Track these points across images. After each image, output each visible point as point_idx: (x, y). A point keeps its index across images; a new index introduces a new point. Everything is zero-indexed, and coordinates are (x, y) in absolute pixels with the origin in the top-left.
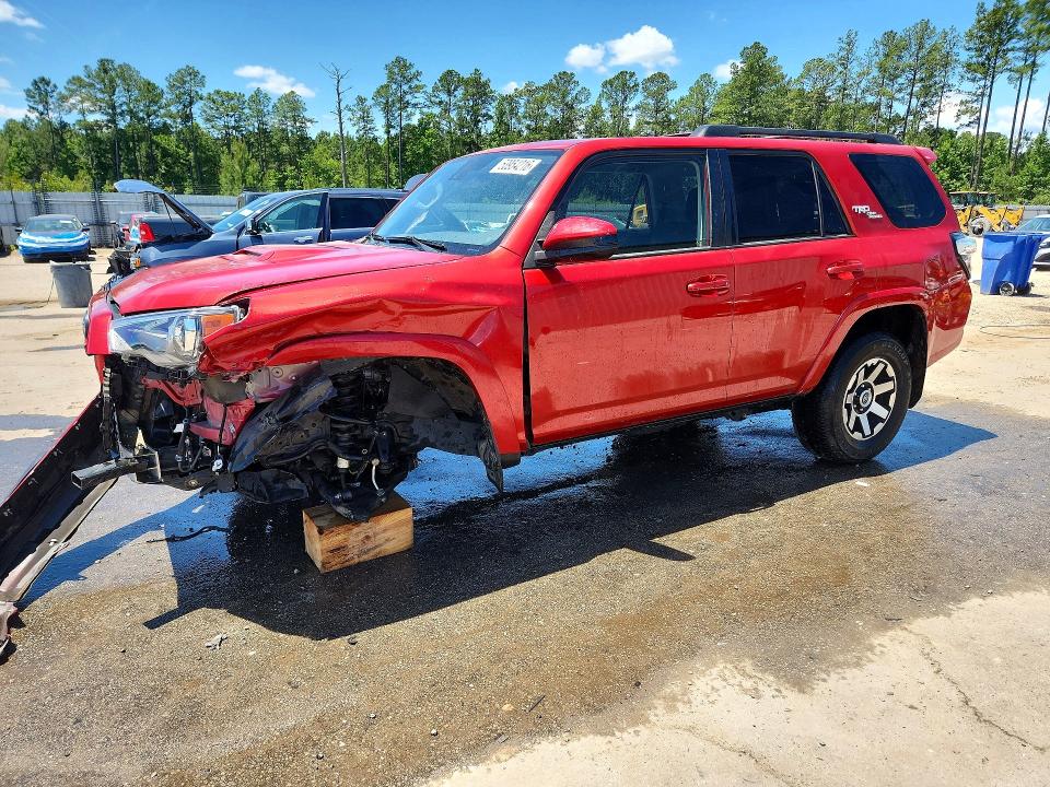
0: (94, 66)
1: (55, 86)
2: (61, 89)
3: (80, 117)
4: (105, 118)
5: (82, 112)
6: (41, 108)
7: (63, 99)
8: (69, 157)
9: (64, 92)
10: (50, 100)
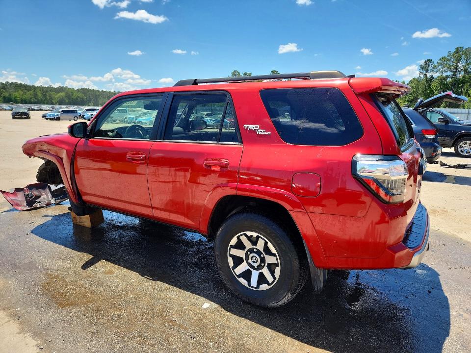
0: (453, 50)
1: (433, 62)
2: (436, 63)
3: (440, 75)
4: (452, 73)
5: (442, 72)
6: (424, 72)
7: (435, 67)
8: (431, 92)
9: (437, 64)
10: (429, 69)
